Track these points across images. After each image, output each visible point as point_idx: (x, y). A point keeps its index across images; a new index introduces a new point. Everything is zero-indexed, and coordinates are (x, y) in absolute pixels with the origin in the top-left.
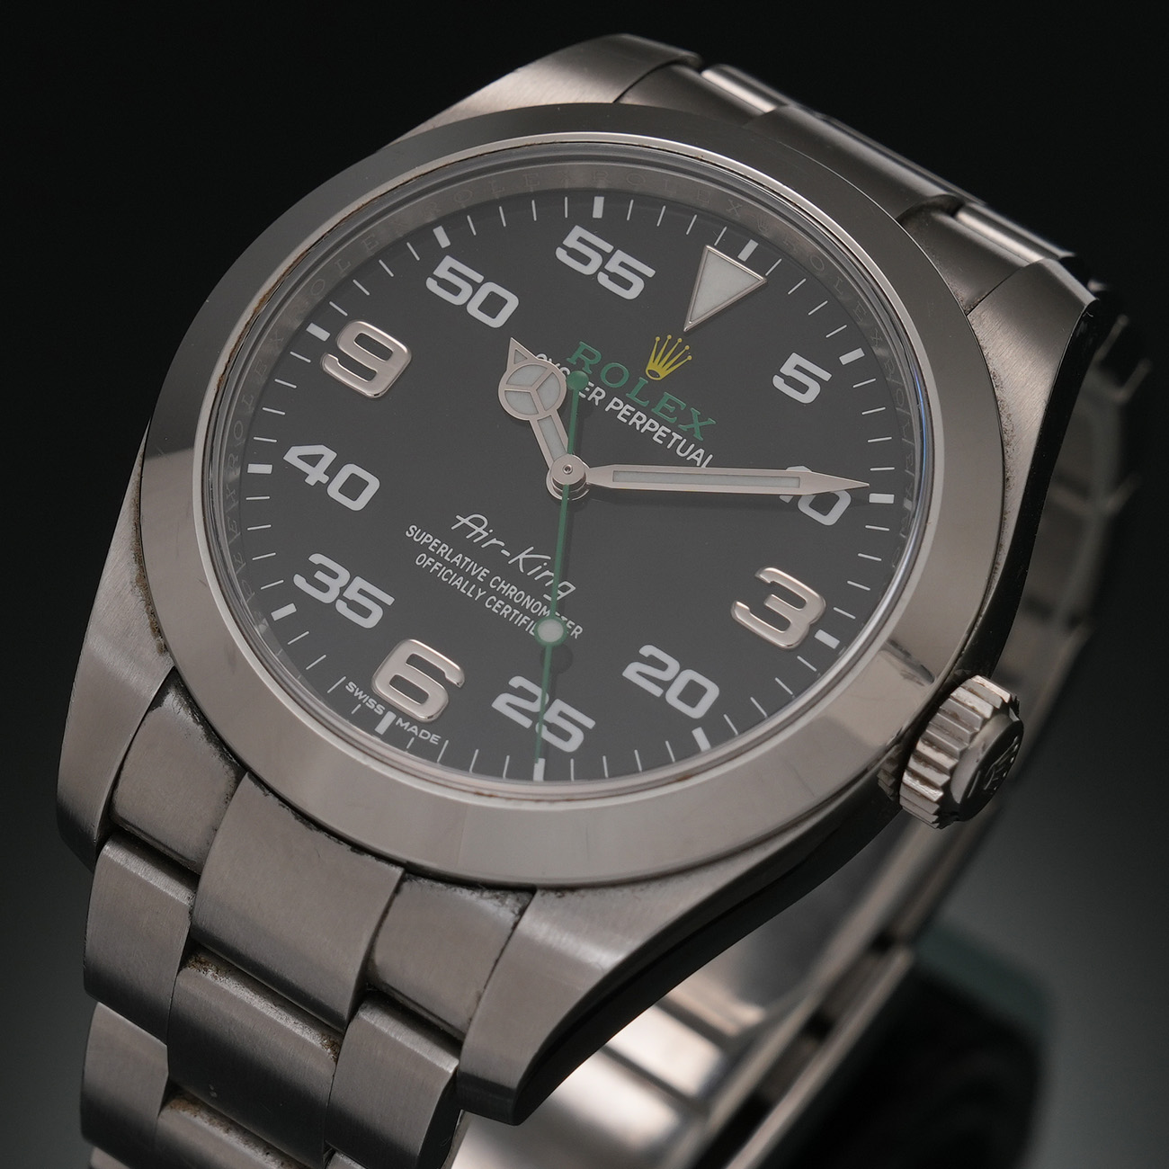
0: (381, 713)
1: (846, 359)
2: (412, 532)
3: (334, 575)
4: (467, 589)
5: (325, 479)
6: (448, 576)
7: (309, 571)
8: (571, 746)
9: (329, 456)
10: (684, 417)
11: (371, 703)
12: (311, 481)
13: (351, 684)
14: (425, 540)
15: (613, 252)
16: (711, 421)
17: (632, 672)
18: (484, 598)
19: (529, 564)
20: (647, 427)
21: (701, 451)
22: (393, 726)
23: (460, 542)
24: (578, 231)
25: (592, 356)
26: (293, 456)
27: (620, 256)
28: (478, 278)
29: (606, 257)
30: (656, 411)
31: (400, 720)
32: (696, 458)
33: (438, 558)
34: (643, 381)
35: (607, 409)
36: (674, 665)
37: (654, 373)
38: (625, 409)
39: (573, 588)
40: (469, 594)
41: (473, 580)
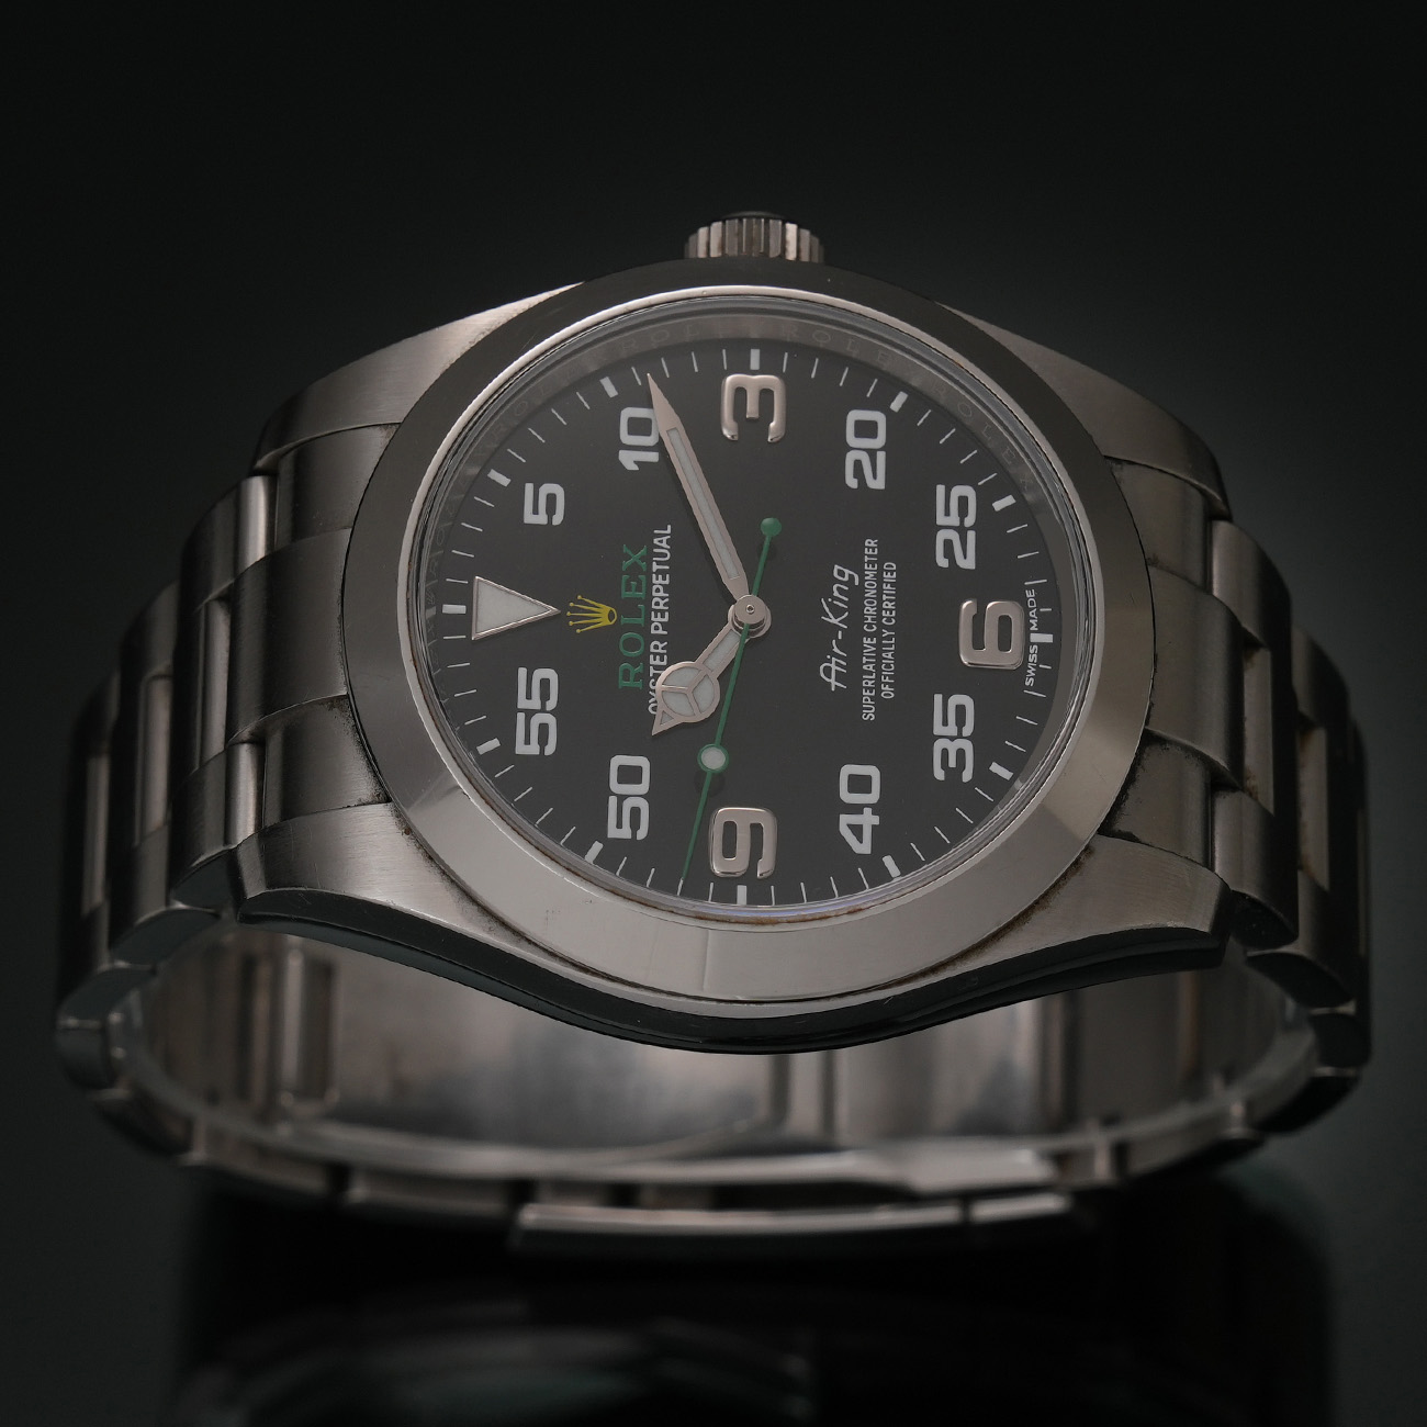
0: (1035, 647)
1: (504, 481)
2: (869, 715)
3: (945, 752)
4: (890, 645)
5: (867, 811)
6: (888, 666)
7: (954, 774)
8: (968, 491)
9: (845, 820)
10: (634, 571)
11: (1033, 658)
12: (876, 820)
13: (1027, 684)
14: (869, 702)
15: (521, 711)
16: (625, 549)
17: (878, 483)
18: (889, 628)
19: (837, 612)
20: (661, 594)
21: (656, 541)
22: (1041, 630)
23: (853, 675)
24: (521, 749)
25: (626, 672)
26: (863, 848)
27: (522, 703)
28: (613, 801)
29: (530, 713)
30: (641, 594)
31: (1033, 628)
32: (665, 541)
33: (878, 682)
34: (624, 620)
35: (665, 633)
36: (850, 458)
37: (611, 616)
38: (657, 620)
39: (837, 567)
40: (893, 641)
41: (879, 646)
